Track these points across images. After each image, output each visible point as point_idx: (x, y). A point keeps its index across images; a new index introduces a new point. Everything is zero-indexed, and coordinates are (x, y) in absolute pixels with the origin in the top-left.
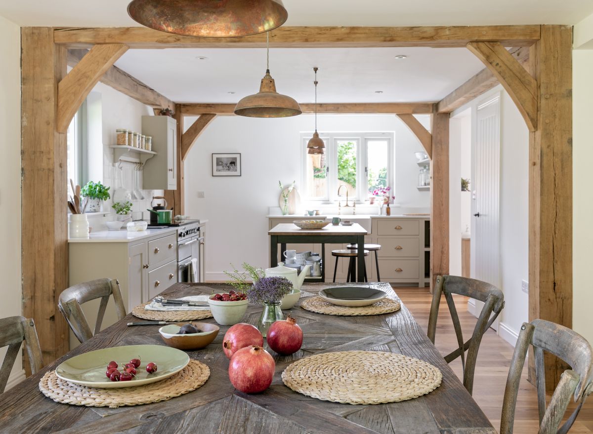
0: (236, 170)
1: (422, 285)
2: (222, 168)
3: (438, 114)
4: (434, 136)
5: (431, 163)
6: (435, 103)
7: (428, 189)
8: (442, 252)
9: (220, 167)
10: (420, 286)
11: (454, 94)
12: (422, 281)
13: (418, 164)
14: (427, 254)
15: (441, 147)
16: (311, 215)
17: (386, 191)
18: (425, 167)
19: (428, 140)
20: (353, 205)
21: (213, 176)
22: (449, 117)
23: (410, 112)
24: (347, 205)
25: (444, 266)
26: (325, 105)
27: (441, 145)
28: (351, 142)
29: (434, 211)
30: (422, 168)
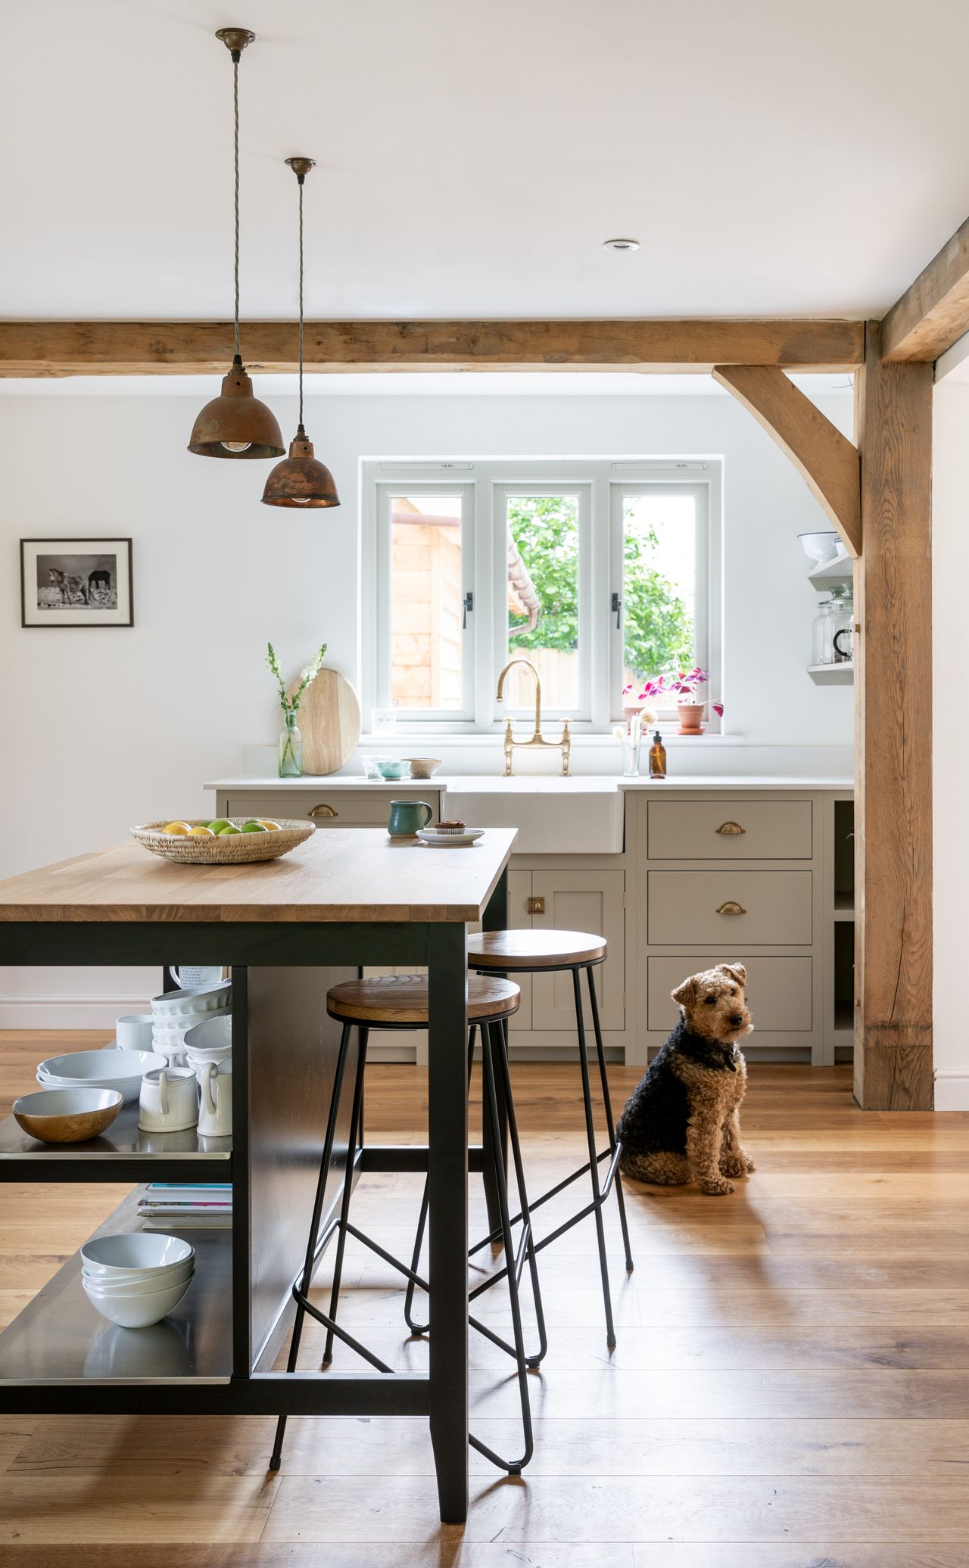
0: (113, 605)
1: (822, 1057)
2: (59, 596)
3: (884, 367)
4: (869, 456)
5: (859, 571)
6: (872, 321)
7: (847, 677)
8: (904, 936)
9: (54, 593)
10: (817, 1060)
11: (955, 251)
12: (824, 1040)
13: (810, 578)
14: (844, 933)
15: (900, 505)
16: (390, 777)
17: (690, 684)
18: (838, 593)
19: (844, 474)
20: (560, 738)
21: (24, 626)
22: (934, 381)
23: (770, 356)
24: (538, 739)
25: (914, 991)
26: (420, 330)
27: (900, 493)
28: (557, 497)
29: (869, 765)
30: (828, 595)
